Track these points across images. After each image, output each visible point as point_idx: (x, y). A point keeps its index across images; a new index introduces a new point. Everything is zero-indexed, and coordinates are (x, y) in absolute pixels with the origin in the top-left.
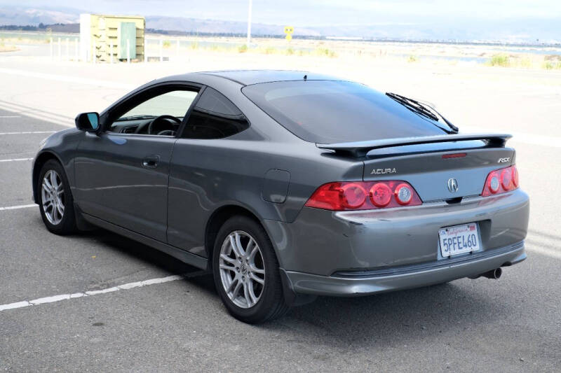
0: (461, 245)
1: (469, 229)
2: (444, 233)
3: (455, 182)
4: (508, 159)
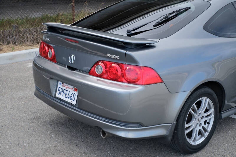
0: (67, 96)
1: (74, 89)
2: (60, 84)
3: (73, 58)
4: (117, 57)
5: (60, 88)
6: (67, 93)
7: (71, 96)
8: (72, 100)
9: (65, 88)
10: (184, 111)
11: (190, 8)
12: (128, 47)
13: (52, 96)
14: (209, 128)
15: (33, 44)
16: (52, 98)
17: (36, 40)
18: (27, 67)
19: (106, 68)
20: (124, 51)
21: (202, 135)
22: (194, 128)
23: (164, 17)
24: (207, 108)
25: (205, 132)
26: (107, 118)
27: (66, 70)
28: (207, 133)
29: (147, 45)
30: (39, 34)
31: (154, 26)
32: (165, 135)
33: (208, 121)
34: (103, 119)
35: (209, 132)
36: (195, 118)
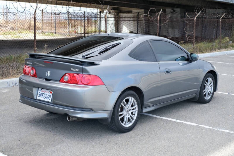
0: (45, 97)
1: (50, 92)
2: (40, 90)
3: (49, 73)
4: (77, 70)
5: (40, 93)
6: (45, 95)
7: (48, 97)
8: (48, 99)
9: (43, 93)
10: (118, 103)
11: (120, 43)
12: (84, 64)
13: (34, 99)
14: (135, 117)
15: (2, 77)
16: (34, 100)
17: (5, 74)
18: (2, 92)
19: (70, 77)
20: (81, 66)
21: (130, 121)
22: (125, 116)
23: (104, 48)
24: (132, 104)
25: (132, 120)
26: (71, 107)
27: (44, 81)
28: (133, 120)
29: (95, 63)
30: (8, 69)
31: (99, 54)
32: (106, 118)
33: (134, 113)
34: (69, 108)
35: (135, 120)
36: (125, 109)
